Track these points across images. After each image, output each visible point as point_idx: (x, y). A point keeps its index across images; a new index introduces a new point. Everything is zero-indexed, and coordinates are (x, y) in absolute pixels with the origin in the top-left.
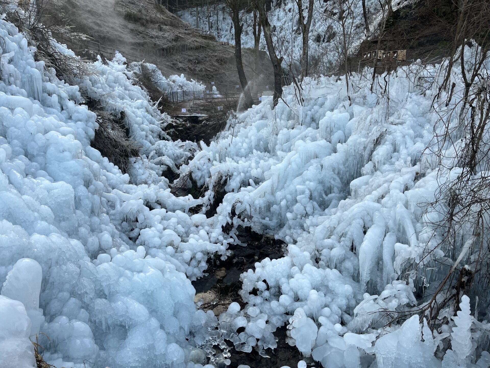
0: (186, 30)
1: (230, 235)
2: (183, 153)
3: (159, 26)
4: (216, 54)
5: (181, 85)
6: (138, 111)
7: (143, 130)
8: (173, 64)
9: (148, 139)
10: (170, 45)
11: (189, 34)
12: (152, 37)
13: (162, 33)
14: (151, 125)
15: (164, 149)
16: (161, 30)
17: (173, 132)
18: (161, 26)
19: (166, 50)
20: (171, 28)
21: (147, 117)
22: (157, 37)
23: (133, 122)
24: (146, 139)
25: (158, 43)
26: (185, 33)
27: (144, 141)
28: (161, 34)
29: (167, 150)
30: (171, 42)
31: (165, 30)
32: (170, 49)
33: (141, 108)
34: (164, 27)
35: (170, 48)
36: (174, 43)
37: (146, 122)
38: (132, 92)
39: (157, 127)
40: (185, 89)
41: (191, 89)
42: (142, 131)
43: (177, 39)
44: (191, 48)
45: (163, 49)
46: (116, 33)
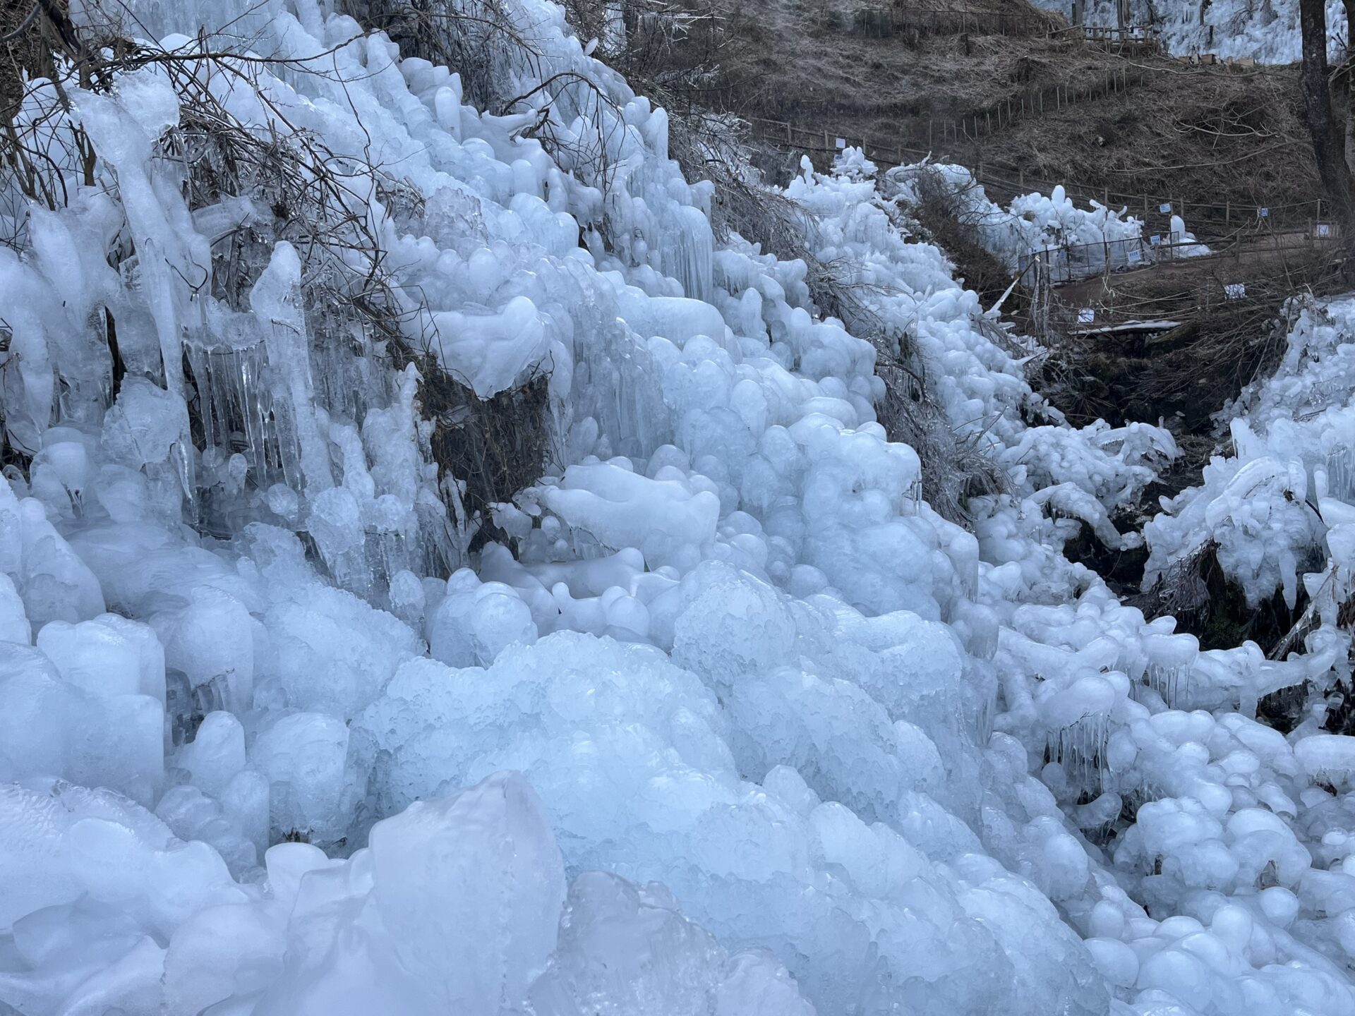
0: (1052, 36)
2: (1122, 469)
3: (964, 38)
4: (1172, 103)
5: (1056, 225)
6: (947, 330)
8: (1020, 159)
10: (1005, 94)
11: (1064, 50)
12: (940, 80)
13: (975, 60)
14: (994, 373)
16: (968, 50)
17: (1068, 392)
18: (970, 39)
19: (993, 112)
20: (1003, 38)
21: (979, 348)
22: (959, 76)
25: (962, 94)
26: (1052, 49)
28: (968, 63)
29: (1065, 464)
30: (1004, 86)
31: (982, 51)
32: (1004, 111)
34: (980, 40)
35: (1005, 104)
36: (1016, 87)
38: (911, 266)
39: (1013, 381)
40: (1071, 238)
41: (1093, 235)
42: (970, 398)
43: (1025, 72)
44: (1079, 96)
45: (981, 114)
46: (831, 85)
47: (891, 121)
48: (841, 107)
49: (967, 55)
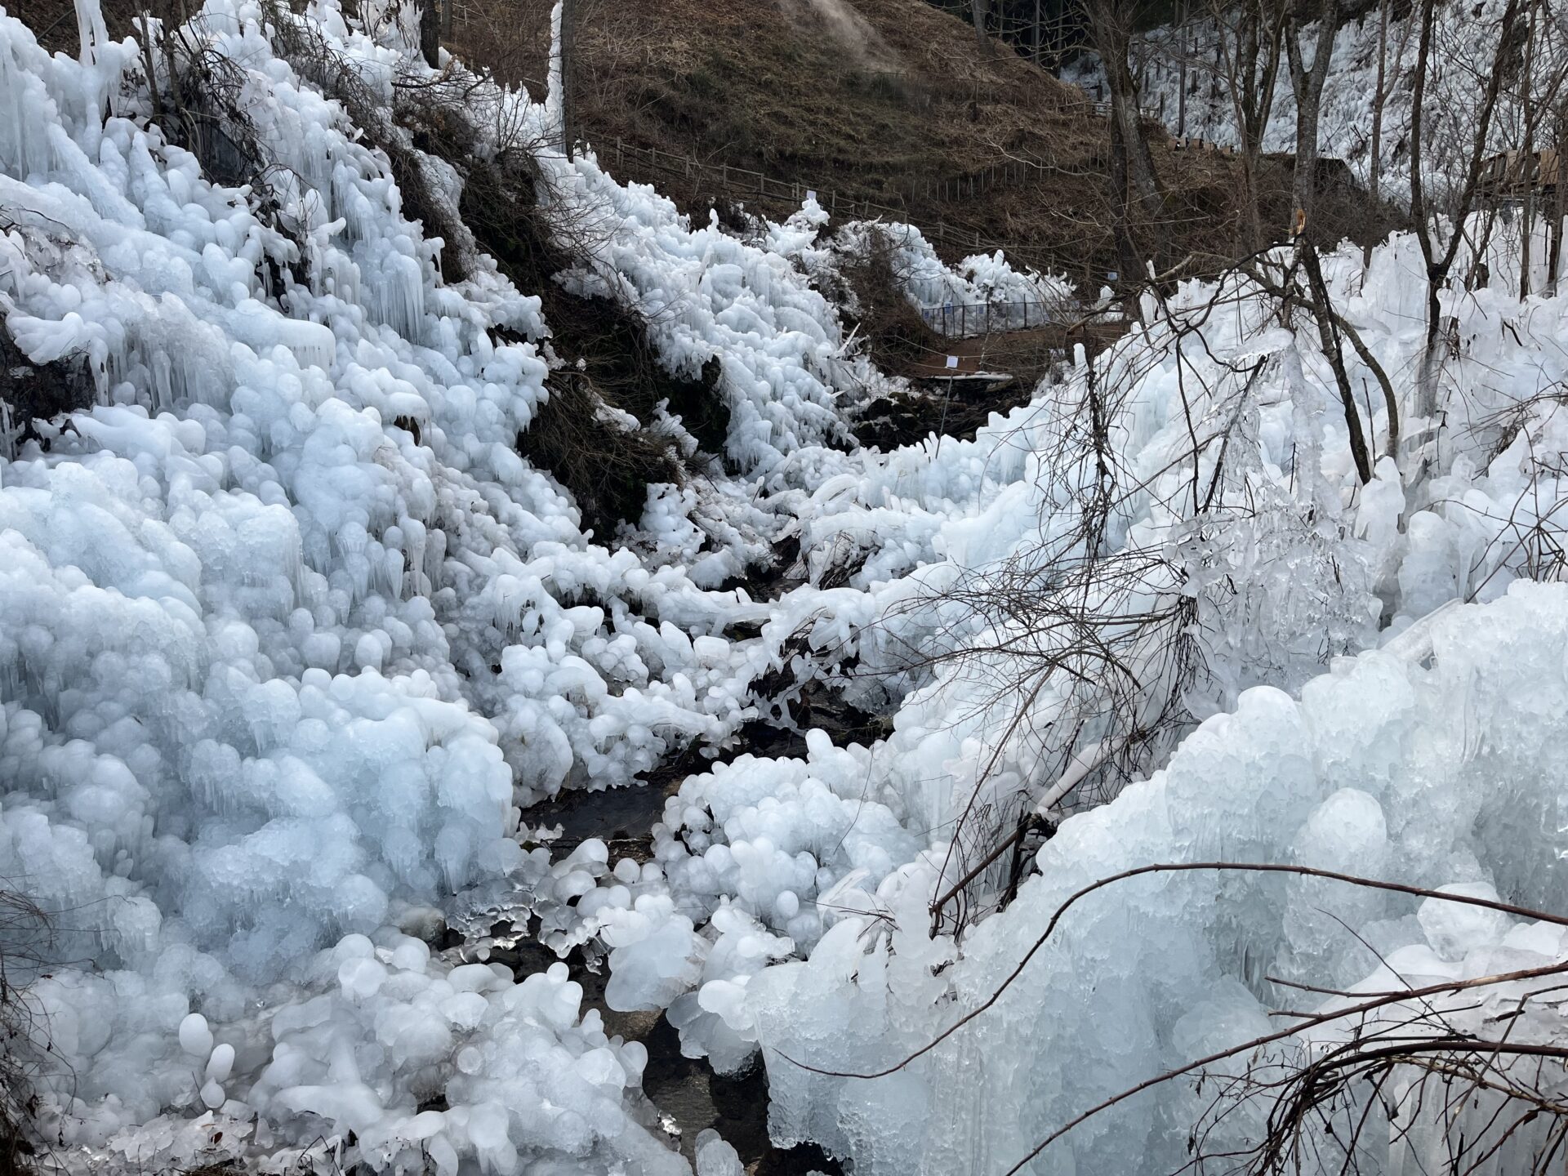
0: (1062, 109)
1: (775, 701)
3: (972, 106)
5: (991, 283)
6: (775, 364)
7: (769, 416)
9: (782, 442)
10: (993, 161)
12: (942, 144)
13: (977, 128)
14: (808, 403)
15: (811, 470)
16: (975, 117)
17: (885, 423)
18: (980, 107)
19: (976, 178)
20: (1011, 109)
21: (799, 381)
22: (957, 142)
23: (739, 392)
24: (772, 443)
25: (955, 158)
26: (1055, 122)
27: (766, 447)
28: (971, 129)
31: (990, 120)
32: (988, 177)
33: (789, 354)
34: (989, 108)
35: (990, 171)
37: (792, 395)
38: (788, 309)
39: (821, 410)
40: (998, 296)
41: (1020, 296)
42: (763, 419)
43: (1020, 141)
45: (965, 178)
46: (835, 140)
47: (881, 178)
48: (836, 161)
49: (973, 121)
